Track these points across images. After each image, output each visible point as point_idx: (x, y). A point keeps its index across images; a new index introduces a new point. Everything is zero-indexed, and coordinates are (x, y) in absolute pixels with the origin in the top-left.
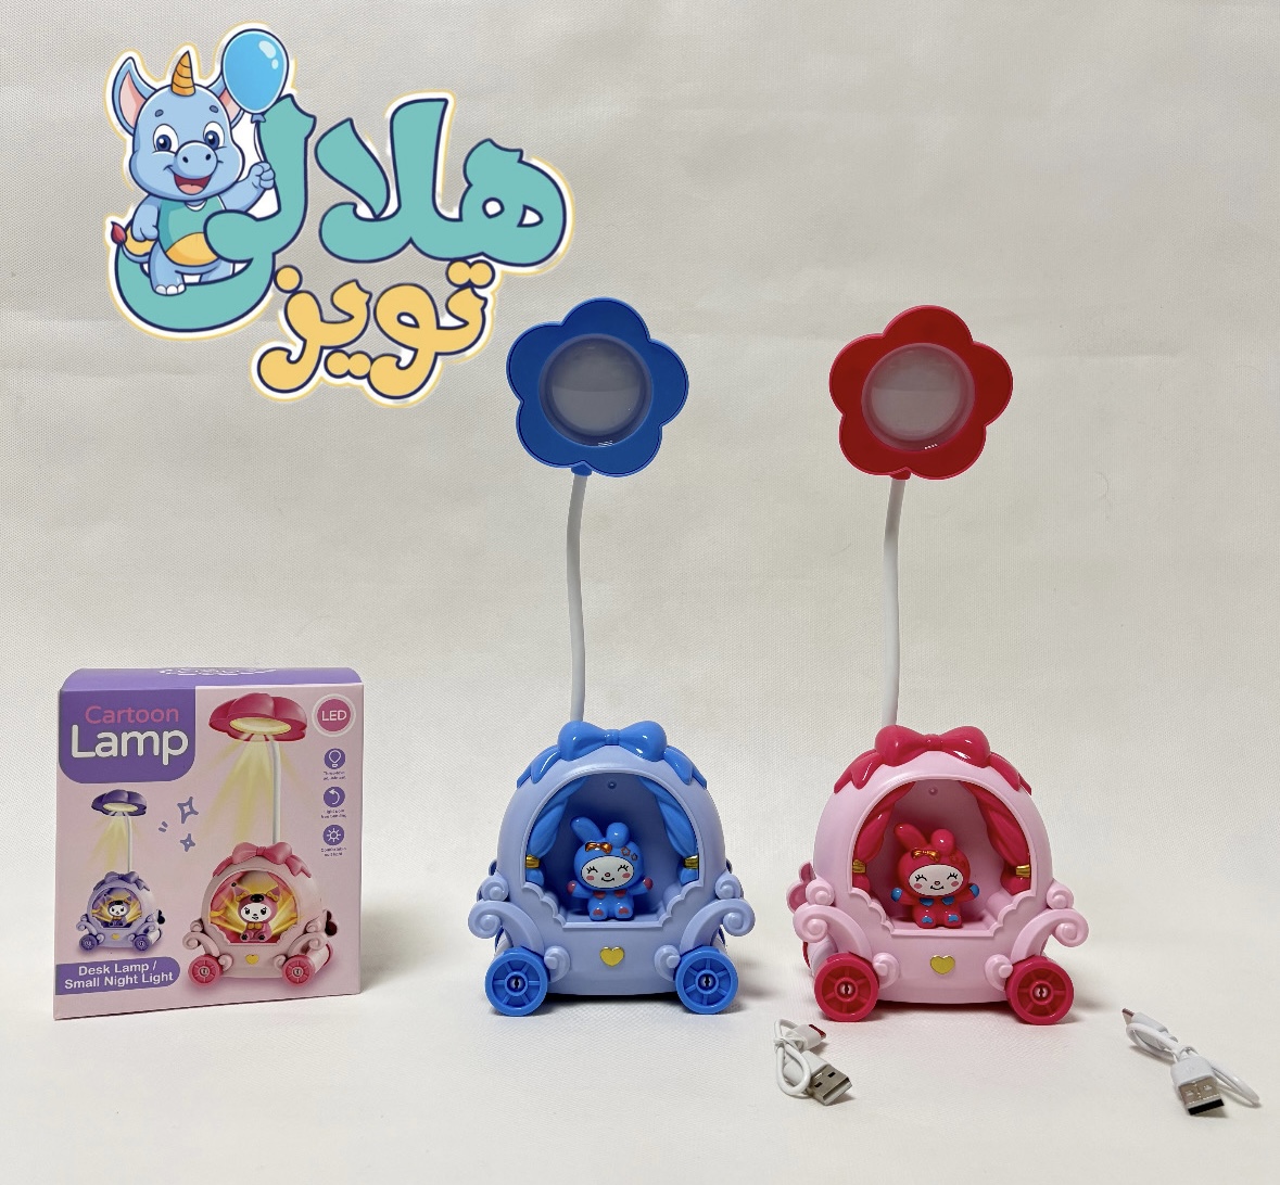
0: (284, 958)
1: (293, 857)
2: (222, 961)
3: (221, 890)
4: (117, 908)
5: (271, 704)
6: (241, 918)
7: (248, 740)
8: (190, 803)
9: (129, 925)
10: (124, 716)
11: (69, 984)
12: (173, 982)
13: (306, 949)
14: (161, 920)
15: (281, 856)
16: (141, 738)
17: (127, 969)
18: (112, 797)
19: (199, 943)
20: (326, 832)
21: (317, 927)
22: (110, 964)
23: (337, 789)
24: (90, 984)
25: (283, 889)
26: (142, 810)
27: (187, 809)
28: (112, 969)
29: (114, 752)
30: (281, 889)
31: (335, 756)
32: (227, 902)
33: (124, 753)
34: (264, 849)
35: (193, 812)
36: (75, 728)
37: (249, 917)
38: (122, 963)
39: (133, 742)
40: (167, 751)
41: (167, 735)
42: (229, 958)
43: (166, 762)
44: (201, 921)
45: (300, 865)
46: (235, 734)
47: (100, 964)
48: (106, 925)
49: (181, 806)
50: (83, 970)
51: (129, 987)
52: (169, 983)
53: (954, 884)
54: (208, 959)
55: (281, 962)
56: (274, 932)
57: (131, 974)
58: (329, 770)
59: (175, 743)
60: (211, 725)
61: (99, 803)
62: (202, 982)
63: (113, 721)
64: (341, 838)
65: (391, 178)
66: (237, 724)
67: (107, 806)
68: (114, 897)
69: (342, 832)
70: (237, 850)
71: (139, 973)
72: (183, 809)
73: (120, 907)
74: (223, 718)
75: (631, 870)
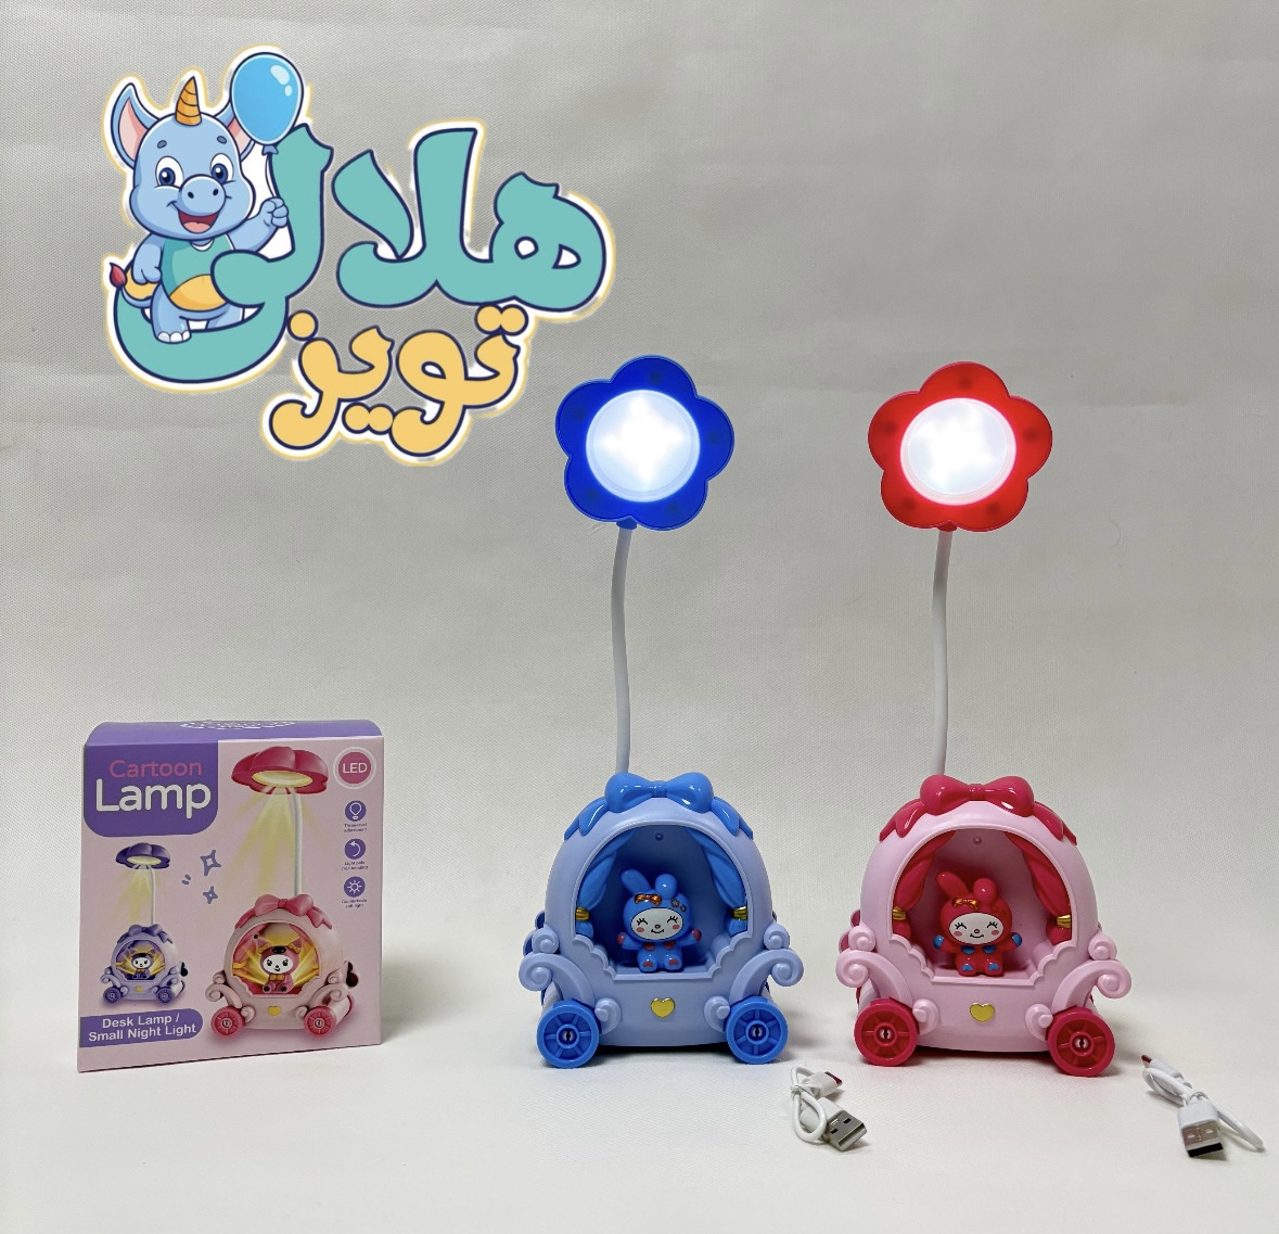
0: (306, 1010)
1: (314, 908)
2: (244, 1013)
3: (244, 942)
4: (141, 960)
5: (293, 757)
6: (262, 970)
7: (270, 793)
8: (212, 856)
9: (152, 978)
10: (148, 770)
11: (93, 1037)
12: (195, 1034)
13: (327, 1000)
14: (184, 972)
15: (302, 908)
16: (164, 791)
17: (150, 1021)
18: (136, 850)
19: (222, 995)
20: (347, 884)
21: (338, 978)
22: (134, 1016)
23: (357, 841)
24: (114, 1036)
25: (304, 941)
26: (165, 863)
28: (135, 1022)
29: (138, 806)
30: (303, 942)
31: (356, 808)
32: (249, 954)
33: (148, 806)
34: (286, 901)
35: (216, 865)
36: (99, 783)
37: (271, 969)
38: (145, 1016)
39: (156, 796)
40: (190, 804)
41: (190, 789)
42: (251, 1010)
43: (189, 815)
44: (223, 973)
45: (321, 917)
46: (257, 787)
47: (124, 1017)
48: (130, 977)
49: (204, 859)
50: (107, 1023)
51: (152, 1039)
52: (192, 1035)
53: (995, 933)
54: (231, 1011)
55: (303, 1014)
56: (295, 984)
57: (154, 1026)
58: (350, 822)
59: (198, 796)
60: (234, 778)
61: (124, 856)
62: (224, 1034)
63: (136, 775)
64: (362, 889)
65: (415, 214)
66: (259, 777)
67: (131, 860)
68: (137, 950)
69: (362, 883)
70: (258, 903)
71: (162, 1026)
72: (205, 863)
73: (144, 959)
74: (245, 772)
75: (680, 922)
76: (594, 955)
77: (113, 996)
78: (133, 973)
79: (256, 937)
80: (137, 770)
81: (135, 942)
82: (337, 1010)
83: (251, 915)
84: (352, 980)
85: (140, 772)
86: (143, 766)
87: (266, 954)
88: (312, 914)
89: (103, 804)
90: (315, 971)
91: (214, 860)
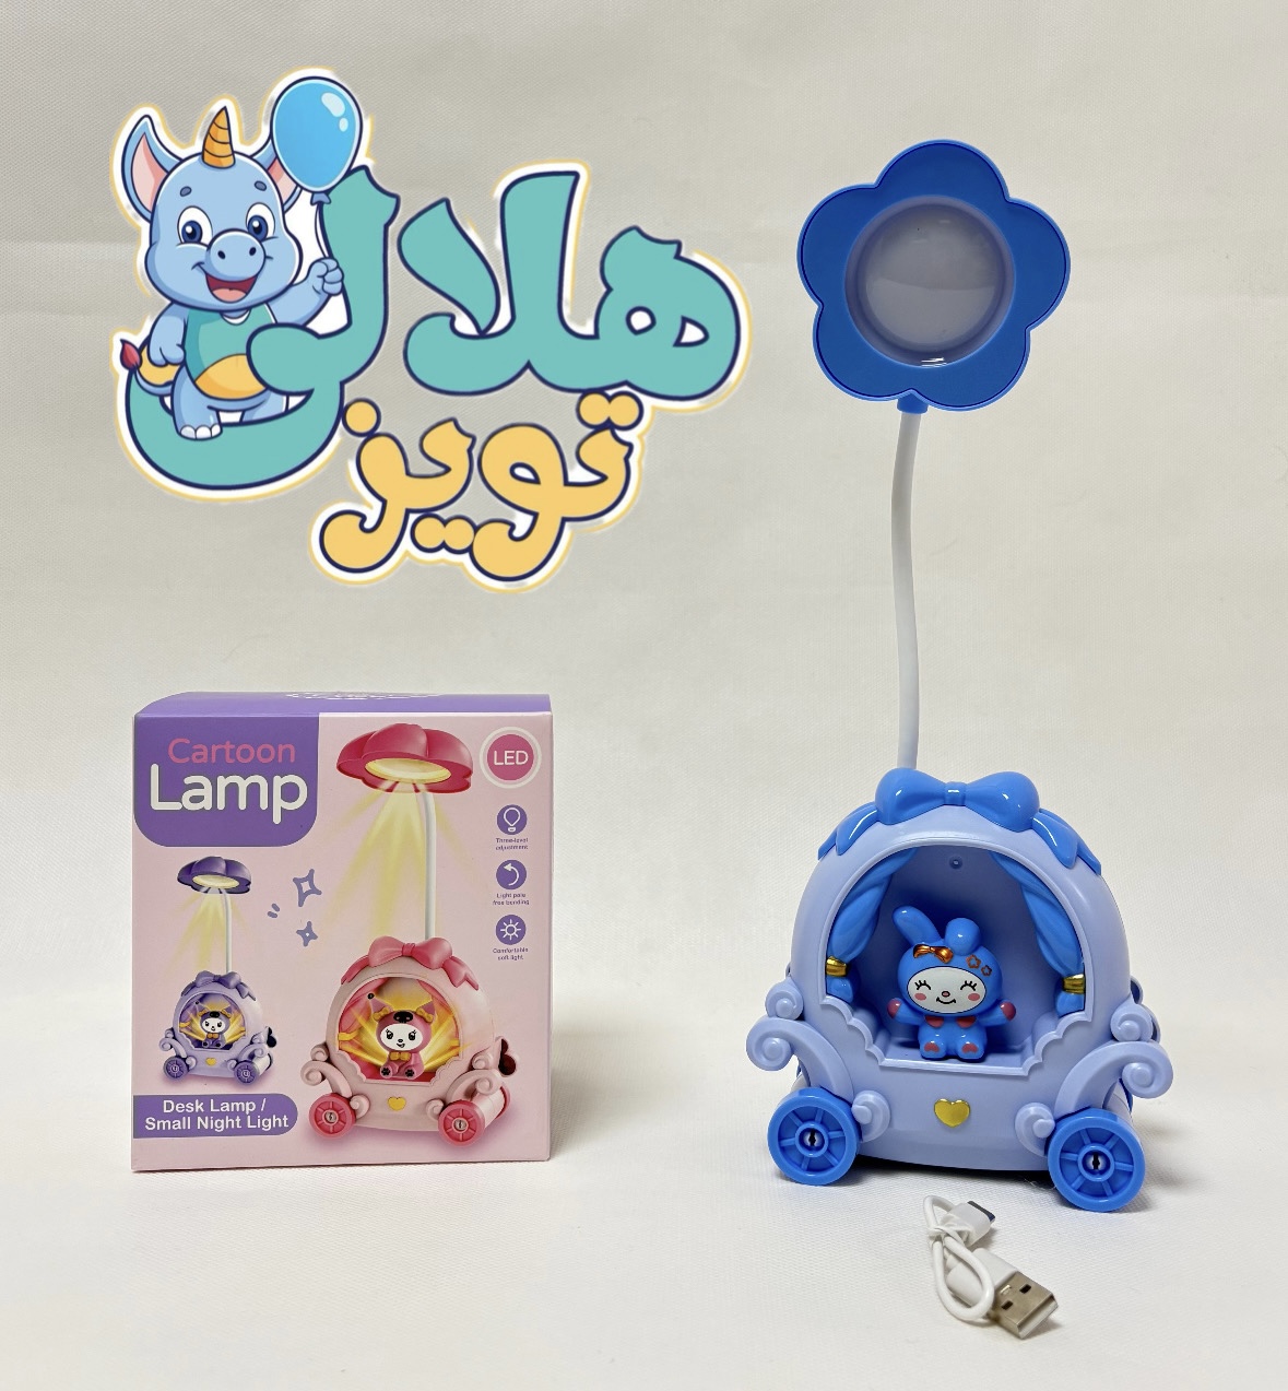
0: (441, 1104)
5: (423, 740)
6: (381, 1043)
10: (221, 753)
14: (272, 1041)
16: (243, 784)
21: (487, 1061)
23: (514, 863)
29: (206, 804)
33: (221, 805)
37: (393, 1044)
40: (280, 804)
41: (279, 782)
43: (276, 819)
49: (298, 881)
58: (504, 836)
63: (205, 760)
65: (502, 281)
66: (375, 767)
69: (522, 925)
71: (242, 1114)
73: (217, 1021)
74: (356, 758)
75: (981, 990)
76: (851, 1028)
77: (177, 1069)
78: (202, 1039)
79: (370, 996)
80: (205, 753)
81: (204, 997)
82: (487, 1107)
83: (363, 965)
84: (507, 1066)
85: (210, 755)
86: (215, 748)
88: (450, 966)
89: (161, 800)
90: (454, 1049)
91: (312, 884)
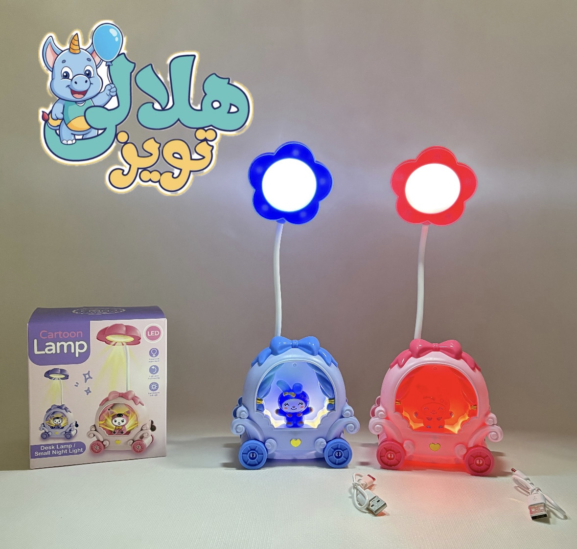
0: (132, 441)
1: (136, 397)
2: (104, 443)
3: (104, 412)
4: (57, 420)
5: (125, 328)
6: (112, 424)
7: (114, 345)
9: (63, 428)
10: (58, 335)
11: (37, 454)
12: (82, 453)
13: (142, 437)
14: (77, 425)
15: (130, 397)
16: (66, 345)
17: (62, 447)
18: (54, 371)
19: (94, 436)
20: (150, 386)
21: (147, 428)
22: (55, 445)
23: (155, 366)
24: (46, 454)
25: (131, 411)
26: (67, 377)
27: (87, 376)
28: (56, 447)
29: (53, 351)
30: (130, 411)
31: (154, 352)
32: (106, 417)
33: (58, 352)
34: (123, 394)
35: (90, 378)
36: (36, 341)
37: (116, 424)
38: (60, 445)
39: (62, 347)
40: (78, 350)
41: (77, 344)
42: (107, 442)
43: (77, 355)
44: (95, 426)
45: (139, 400)
46: (108, 343)
47: (50, 445)
48: (52, 428)
49: (84, 375)
50: (43, 448)
51: (63, 454)
54: (98, 442)
55: (131, 443)
56: (127, 430)
57: (64, 449)
58: (151, 358)
59: (81, 347)
60: (97, 338)
61: (47, 374)
62: (96, 452)
63: (52, 337)
64: (157, 388)
66: (109, 338)
67: (51, 376)
68: (55, 416)
69: (157, 385)
70: (110, 394)
71: (67, 449)
72: (85, 377)
73: (59, 420)
75: (304, 405)
81: (54, 412)
82: (147, 441)
83: (106, 400)
87: (114, 417)
91: (89, 375)
